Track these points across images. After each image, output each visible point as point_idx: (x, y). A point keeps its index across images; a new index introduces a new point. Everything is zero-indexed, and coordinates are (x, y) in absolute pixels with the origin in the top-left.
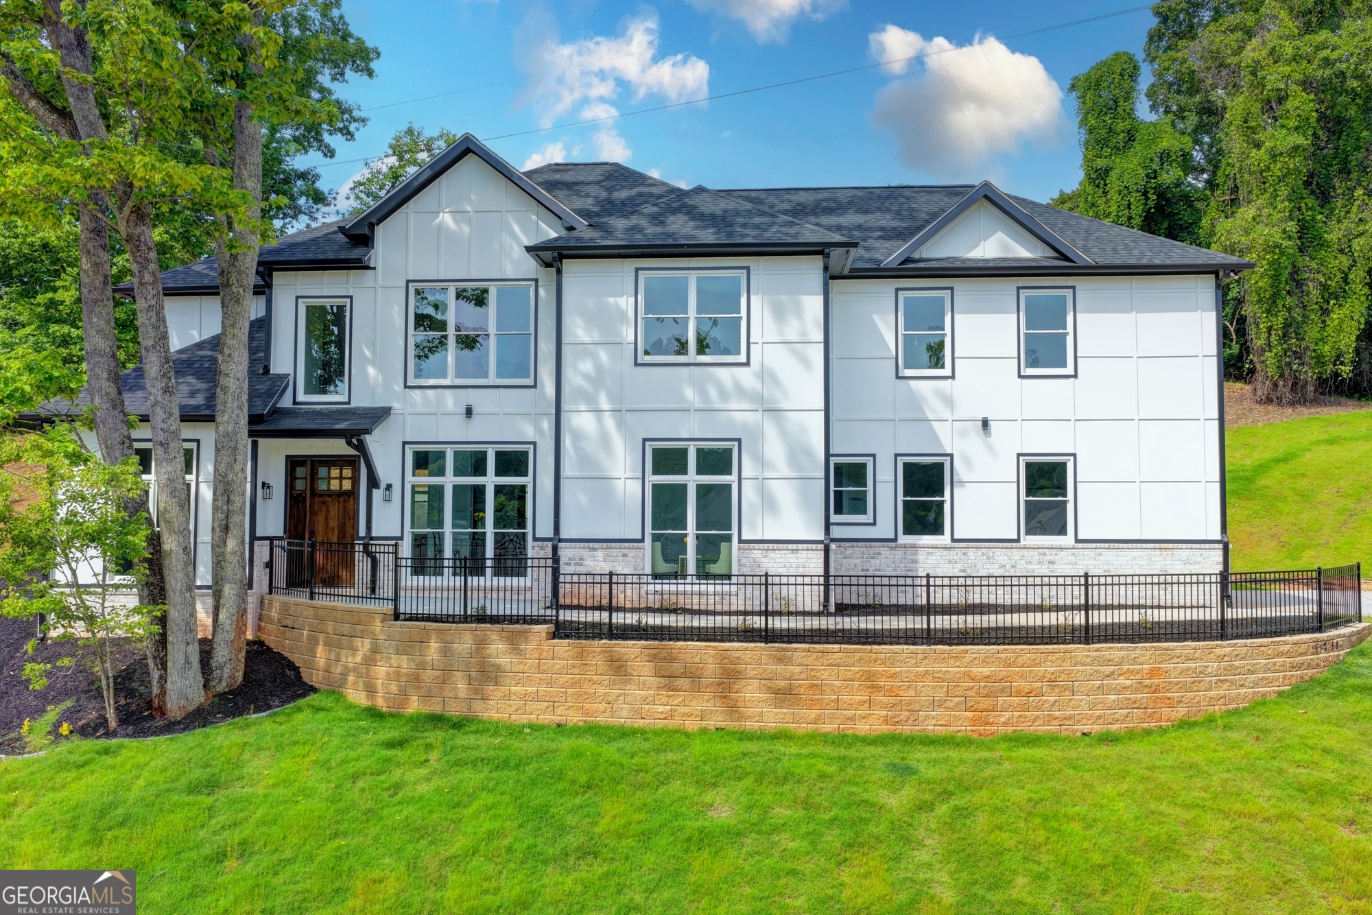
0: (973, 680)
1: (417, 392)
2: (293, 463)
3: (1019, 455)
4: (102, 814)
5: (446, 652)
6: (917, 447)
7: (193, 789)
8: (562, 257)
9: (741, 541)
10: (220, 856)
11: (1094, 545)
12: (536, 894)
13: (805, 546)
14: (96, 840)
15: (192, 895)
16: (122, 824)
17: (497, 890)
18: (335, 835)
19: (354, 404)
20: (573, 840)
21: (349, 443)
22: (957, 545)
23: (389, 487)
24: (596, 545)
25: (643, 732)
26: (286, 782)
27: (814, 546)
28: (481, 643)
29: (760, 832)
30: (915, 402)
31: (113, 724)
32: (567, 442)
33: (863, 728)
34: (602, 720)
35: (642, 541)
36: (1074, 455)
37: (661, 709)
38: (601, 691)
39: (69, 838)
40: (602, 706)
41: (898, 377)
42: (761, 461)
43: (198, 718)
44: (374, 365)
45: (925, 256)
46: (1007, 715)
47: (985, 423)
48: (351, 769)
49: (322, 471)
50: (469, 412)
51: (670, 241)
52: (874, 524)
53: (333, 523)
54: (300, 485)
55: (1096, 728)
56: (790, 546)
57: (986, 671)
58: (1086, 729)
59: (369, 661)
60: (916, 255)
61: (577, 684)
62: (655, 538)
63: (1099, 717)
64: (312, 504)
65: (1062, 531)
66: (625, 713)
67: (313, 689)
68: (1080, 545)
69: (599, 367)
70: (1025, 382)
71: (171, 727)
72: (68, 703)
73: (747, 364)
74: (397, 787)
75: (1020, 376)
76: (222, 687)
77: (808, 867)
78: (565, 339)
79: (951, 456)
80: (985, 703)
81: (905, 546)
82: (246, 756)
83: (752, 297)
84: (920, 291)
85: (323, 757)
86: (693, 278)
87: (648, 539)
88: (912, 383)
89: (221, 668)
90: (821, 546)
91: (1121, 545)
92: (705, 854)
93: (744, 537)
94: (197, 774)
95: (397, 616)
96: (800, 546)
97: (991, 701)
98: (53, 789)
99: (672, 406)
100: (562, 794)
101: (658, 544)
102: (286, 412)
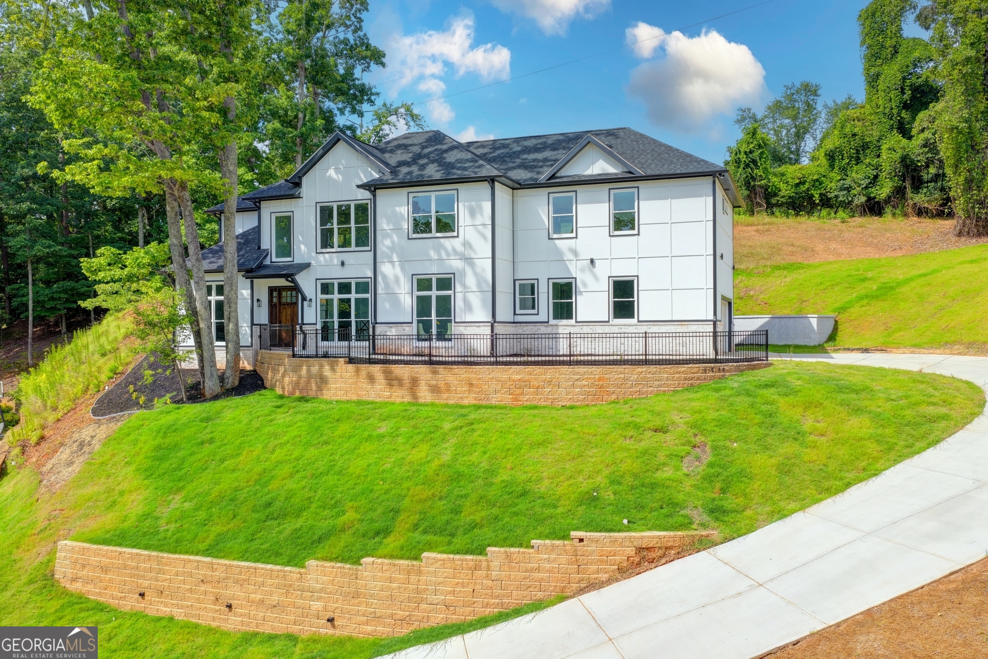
0: (513, 381)
1: (321, 255)
2: (271, 290)
3: (609, 277)
4: (169, 428)
5: (309, 371)
6: (559, 274)
7: (202, 421)
8: (375, 189)
9: (455, 322)
10: (202, 443)
11: (646, 323)
12: (302, 456)
13: (483, 324)
14: (164, 437)
15: (191, 455)
16: (174, 432)
17: (292, 454)
18: (244, 436)
19: (295, 262)
20: (324, 438)
21: (287, 280)
22: (577, 324)
23: (311, 300)
24: (391, 325)
25: (377, 403)
26: (234, 418)
27: (487, 324)
28: (321, 366)
29: (390, 436)
30: (559, 252)
31: (185, 400)
32: (380, 279)
33: (466, 402)
34: (364, 398)
35: (412, 323)
36: (637, 276)
37: (387, 394)
38: (364, 386)
39: (157, 436)
40: (364, 393)
41: (549, 239)
42: (464, 286)
43: (216, 397)
44: (303, 244)
45: (563, 175)
46: (528, 397)
47: (592, 261)
48: (258, 414)
49: (284, 294)
50: (343, 264)
51: (420, 179)
52: (538, 314)
53: (289, 317)
54: (275, 300)
55: (568, 404)
56: (476, 324)
57: (519, 377)
58: (564, 404)
59: (283, 376)
60: (558, 175)
61: (356, 383)
62: (419, 322)
63: (570, 399)
64: (280, 308)
65: (632, 316)
66: (373, 396)
67: (265, 388)
68: (640, 324)
69: (393, 242)
70: (613, 238)
71: (205, 401)
72: (174, 393)
73: (458, 236)
74: (271, 421)
75: (610, 236)
76: (229, 386)
77: (401, 448)
78: (378, 228)
79: (575, 278)
80: (518, 391)
81: (552, 325)
82: (225, 410)
83: (460, 204)
84: (560, 193)
85: (250, 410)
86: (433, 196)
87: (415, 322)
88: (556, 241)
89: (228, 378)
90: (490, 324)
91: (661, 323)
92: (367, 444)
93: (457, 321)
94: (204, 415)
95: (294, 356)
96: (481, 324)
97: (521, 390)
98: (156, 420)
99: (425, 258)
100: (327, 423)
101: (421, 325)
102: (267, 267)
